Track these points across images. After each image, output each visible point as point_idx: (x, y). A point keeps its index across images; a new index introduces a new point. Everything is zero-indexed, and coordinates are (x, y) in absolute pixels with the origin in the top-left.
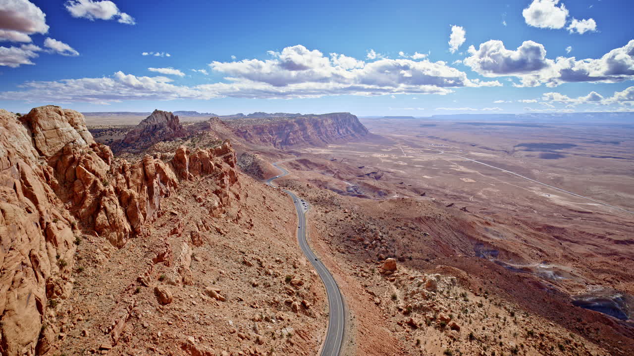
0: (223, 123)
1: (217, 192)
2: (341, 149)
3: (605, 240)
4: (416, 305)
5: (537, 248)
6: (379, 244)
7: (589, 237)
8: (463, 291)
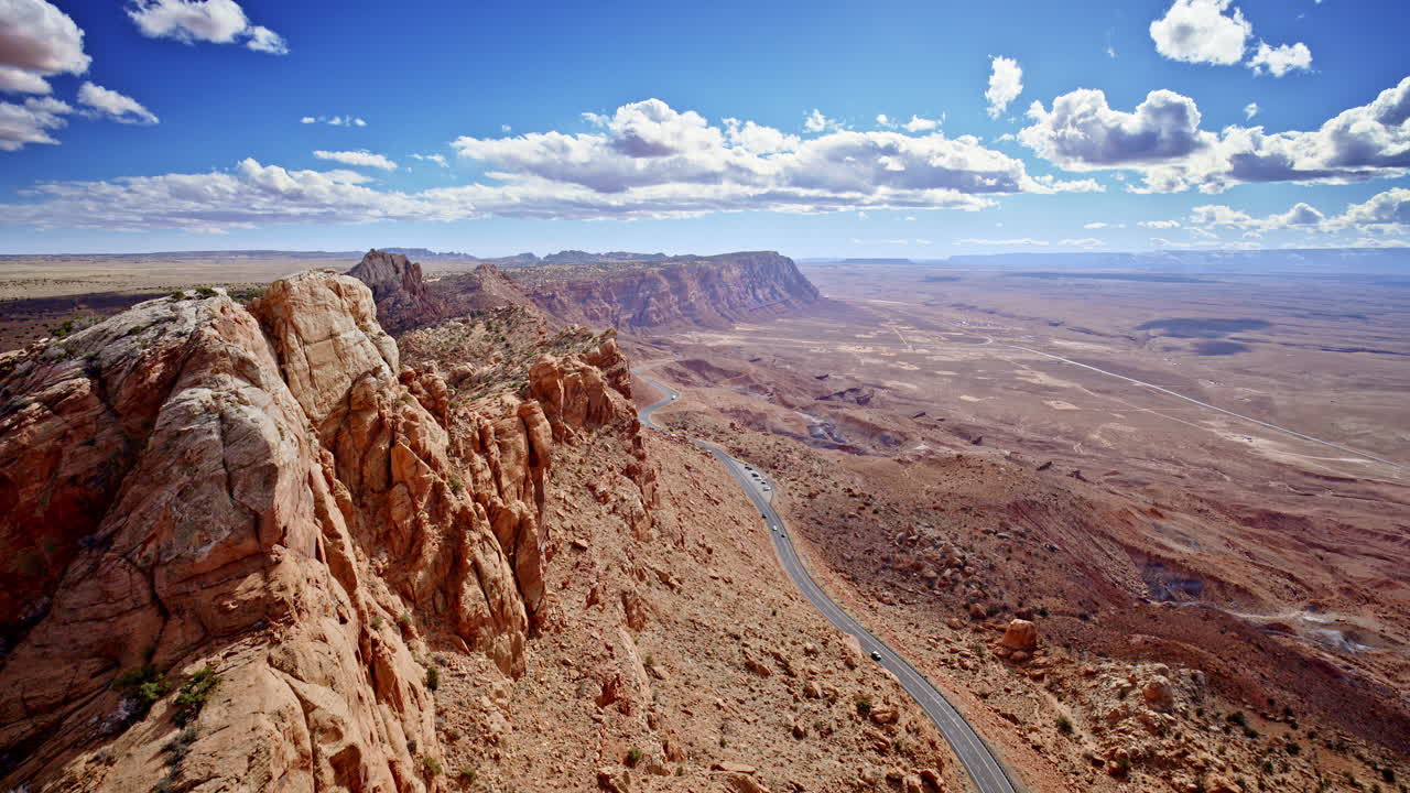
0: (504, 276)
1: (630, 472)
2: (765, 333)
3: (1402, 546)
4: (1135, 752)
5: (1283, 572)
6: (960, 576)
7: (1363, 538)
8: (1233, 710)
